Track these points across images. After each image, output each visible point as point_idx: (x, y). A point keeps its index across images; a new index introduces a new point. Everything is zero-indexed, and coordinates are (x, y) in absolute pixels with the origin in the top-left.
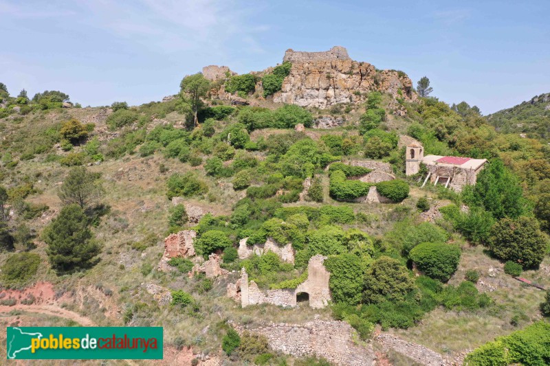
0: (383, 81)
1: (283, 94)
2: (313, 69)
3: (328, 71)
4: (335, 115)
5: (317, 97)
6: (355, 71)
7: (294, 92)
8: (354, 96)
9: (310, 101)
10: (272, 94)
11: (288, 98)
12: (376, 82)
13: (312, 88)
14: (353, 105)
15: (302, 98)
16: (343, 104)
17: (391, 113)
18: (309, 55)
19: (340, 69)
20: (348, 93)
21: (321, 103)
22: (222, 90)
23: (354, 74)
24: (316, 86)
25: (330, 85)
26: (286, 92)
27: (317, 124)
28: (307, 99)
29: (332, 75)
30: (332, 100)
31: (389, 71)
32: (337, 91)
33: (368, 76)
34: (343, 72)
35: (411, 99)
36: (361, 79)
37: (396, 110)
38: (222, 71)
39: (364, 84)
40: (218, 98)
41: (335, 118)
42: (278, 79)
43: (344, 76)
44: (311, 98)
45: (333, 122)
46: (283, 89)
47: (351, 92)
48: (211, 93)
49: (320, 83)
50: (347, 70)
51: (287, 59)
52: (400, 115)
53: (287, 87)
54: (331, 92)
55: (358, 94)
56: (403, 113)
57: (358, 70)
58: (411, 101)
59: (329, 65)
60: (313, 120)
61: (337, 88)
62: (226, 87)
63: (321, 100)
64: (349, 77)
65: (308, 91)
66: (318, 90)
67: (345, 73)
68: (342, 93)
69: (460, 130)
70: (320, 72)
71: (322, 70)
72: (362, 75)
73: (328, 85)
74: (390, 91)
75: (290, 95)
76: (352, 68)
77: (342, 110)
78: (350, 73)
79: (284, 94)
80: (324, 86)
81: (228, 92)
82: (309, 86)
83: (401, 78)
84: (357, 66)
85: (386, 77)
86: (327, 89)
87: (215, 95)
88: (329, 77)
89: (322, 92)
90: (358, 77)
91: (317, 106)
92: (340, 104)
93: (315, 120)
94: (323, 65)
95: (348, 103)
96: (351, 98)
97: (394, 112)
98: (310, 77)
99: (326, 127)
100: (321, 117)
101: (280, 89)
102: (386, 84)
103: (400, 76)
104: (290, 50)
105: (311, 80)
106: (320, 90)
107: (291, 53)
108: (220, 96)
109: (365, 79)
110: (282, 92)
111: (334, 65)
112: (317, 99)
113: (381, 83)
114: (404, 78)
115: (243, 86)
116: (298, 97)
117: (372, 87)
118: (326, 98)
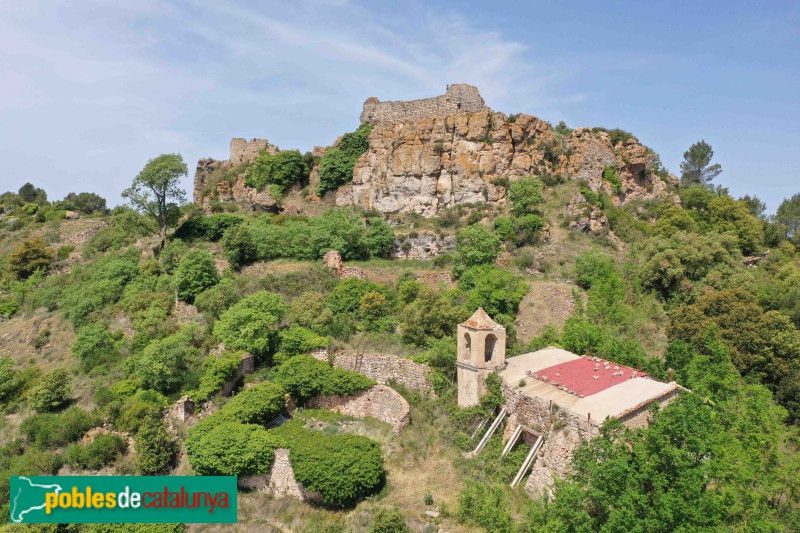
0: (569, 154)
1: (354, 187)
2: (408, 134)
3: (439, 137)
4: (443, 231)
5: (418, 192)
6: (496, 135)
7: (374, 183)
8: (492, 189)
9: (403, 200)
10: (335, 189)
11: (364, 196)
12: (551, 157)
13: (407, 175)
14: (489, 207)
15: (388, 194)
16: (470, 205)
17: (566, 225)
18: (404, 106)
19: (463, 132)
20: (480, 181)
21: (427, 205)
22: (240, 184)
23: (496, 140)
24: (415, 169)
25: (442, 167)
26: (361, 184)
27: (407, 249)
28: (396, 196)
29: (447, 145)
30: (447, 197)
31: (586, 131)
32: (456, 177)
33: (530, 142)
34: (468, 137)
35: (650, 190)
36: (513, 151)
37: (577, 219)
38: (253, 147)
39: (520, 160)
40: (232, 199)
41: (442, 237)
42: (346, 159)
43: (472, 146)
44: (406, 195)
45: (438, 246)
46: (355, 179)
47: (488, 178)
48: (219, 189)
49: (423, 162)
50: (478, 132)
51: (366, 119)
52: (587, 229)
53: (363, 173)
54: (444, 181)
55: (502, 183)
56: (595, 226)
57: (503, 133)
58: (650, 197)
59: (440, 124)
60: (397, 242)
61: (456, 173)
62: (247, 177)
63: (425, 199)
64: (483, 148)
65: (397, 180)
66: (419, 177)
67: (473, 140)
68: (466, 182)
69: (727, 269)
70: (423, 140)
71: (426, 136)
72: (514, 143)
73: (437, 167)
74: (584, 175)
75: (367, 190)
76: (490, 126)
77: (464, 218)
78: (486, 140)
79: (357, 189)
80: (429, 168)
81: (252, 186)
82: (400, 170)
83: (619, 145)
84: (499, 123)
85: (578, 144)
86: (436, 175)
87: (225, 193)
88: (439, 151)
89: (427, 182)
90: (506, 148)
91: (418, 212)
92: (459, 207)
93: (402, 241)
94: (430, 125)
95: (479, 203)
96: (485, 193)
97: (574, 223)
98: (402, 152)
99: (424, 255)
100: (414, 236)
101: (351, 178)
102: (576, 159)
103: (615, 142)
104: (372, 100)
105: (403, 157)
106: (424, 178)
107: (373, 106)
108: (235, 196)
109: (521, 151)
110: (354, 184)
111: (450, 123)
112: (418, 198)
113: (562, 157)
114: (625, 145)
115: (278, 175)
116: (381, 195)
117: (540, 168)
118: (435, 193)
